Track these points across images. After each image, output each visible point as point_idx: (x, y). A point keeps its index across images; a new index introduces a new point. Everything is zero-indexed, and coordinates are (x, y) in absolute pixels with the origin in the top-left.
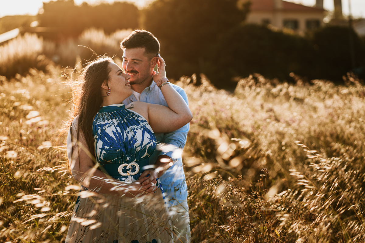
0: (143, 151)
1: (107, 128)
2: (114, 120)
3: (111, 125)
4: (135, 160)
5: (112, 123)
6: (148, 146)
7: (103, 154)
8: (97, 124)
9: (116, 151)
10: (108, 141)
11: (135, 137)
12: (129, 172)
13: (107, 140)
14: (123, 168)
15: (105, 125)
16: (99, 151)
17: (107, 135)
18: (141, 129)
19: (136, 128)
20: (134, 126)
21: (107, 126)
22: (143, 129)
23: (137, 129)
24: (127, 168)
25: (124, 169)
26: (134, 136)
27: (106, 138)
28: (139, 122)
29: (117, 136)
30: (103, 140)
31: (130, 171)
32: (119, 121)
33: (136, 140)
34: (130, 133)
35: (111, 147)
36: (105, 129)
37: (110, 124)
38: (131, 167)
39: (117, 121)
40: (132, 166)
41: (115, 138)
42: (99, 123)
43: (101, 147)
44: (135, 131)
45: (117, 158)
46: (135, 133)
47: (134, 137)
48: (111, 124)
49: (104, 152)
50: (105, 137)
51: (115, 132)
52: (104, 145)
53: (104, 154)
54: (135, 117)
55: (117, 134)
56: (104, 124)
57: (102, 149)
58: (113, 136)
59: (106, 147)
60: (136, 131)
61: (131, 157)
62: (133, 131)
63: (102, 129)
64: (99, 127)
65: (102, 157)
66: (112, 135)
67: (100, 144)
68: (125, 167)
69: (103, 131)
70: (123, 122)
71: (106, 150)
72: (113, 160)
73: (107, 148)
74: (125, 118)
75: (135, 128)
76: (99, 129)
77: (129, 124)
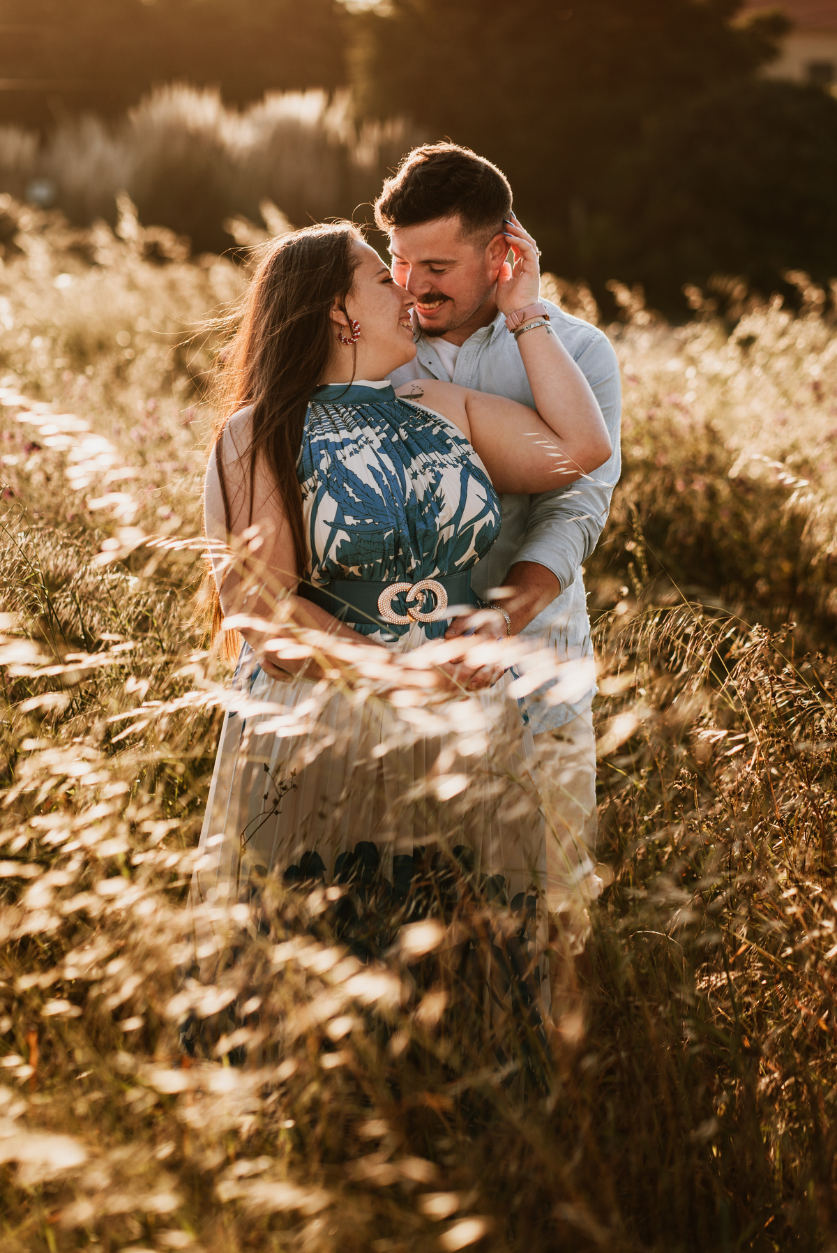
0: (461, 541)
1: (351, 454)
2: (369, 432)
3: (361, 447)
4: (437, 571)
5: (364, 438)
6: (478, 526)
7: (337, 542)
8: (315, 440)
9: (381, 533)
10: (357, 500)
11: (438, 493)
12: (415, 611)
13: (351, 494)
14: (396, 599)
15: (342, 445)
16: (322, 532)
17: (350, 477)
18: (455, 466)
19: (439, 462)
20: (432, 455)
21: (351, 447)
22: (461, 467)
23: (442, 465)
24: (409, 599)
25: (399, 601)
26: (433, 487)
27: (350, 490)
28: (449, 441)
29: (386, 482)
30: (337, 493)
31: (418, 608)
32: (384, 435)
33: (439, 504)
34: (420, 476)
35: (369, 521)
36: (345, 458)
37: (356, 442)
38: (420, 597)
39: (377, 434)
40: (423, 592)
41: (378, 491)
42: (322, 438)
43: (331, 519)
44: (436, 469)
45: (380, 561)
46: (438, 477)
47: (434, 491)
48: (360, 442)
49: (342, 535)
50: (345, 485)
51: (379, 469)
52: (341, 512)
53: (342, 541)
54: (434, 426)
55: (385, 478)
56: (338, 440)
57: (337, 525)
58: (373, 484)
59: (349, 520)
60: (442, 471)
61: (423, 560)
62: (432, 471)
63: (334, 457)
64: (323, 452)
65: (333, 555)
66: (367, 479)
67: (328, 507)
68: (402, 595)
69: (336, 465)
70: (395, 438)
71: (349, 530)
72: (369, 566)
73: (355, 522)
74: (403, 427)
75: (435, 462)
76: (322, 456)
77: (415, 447)
